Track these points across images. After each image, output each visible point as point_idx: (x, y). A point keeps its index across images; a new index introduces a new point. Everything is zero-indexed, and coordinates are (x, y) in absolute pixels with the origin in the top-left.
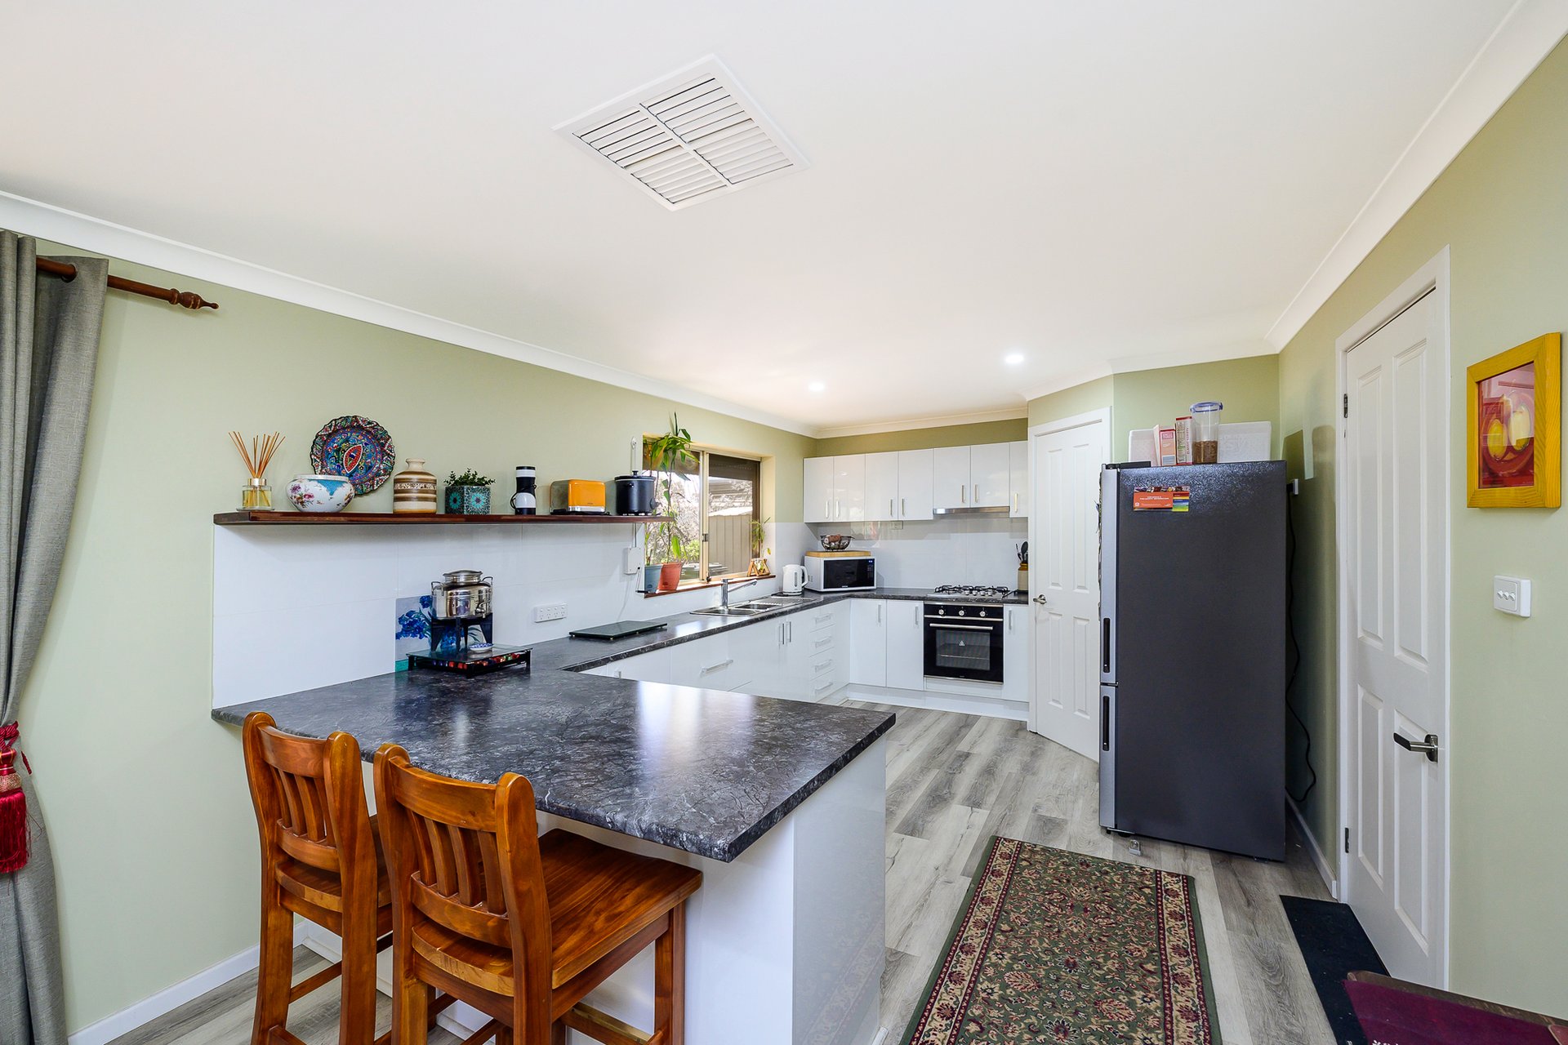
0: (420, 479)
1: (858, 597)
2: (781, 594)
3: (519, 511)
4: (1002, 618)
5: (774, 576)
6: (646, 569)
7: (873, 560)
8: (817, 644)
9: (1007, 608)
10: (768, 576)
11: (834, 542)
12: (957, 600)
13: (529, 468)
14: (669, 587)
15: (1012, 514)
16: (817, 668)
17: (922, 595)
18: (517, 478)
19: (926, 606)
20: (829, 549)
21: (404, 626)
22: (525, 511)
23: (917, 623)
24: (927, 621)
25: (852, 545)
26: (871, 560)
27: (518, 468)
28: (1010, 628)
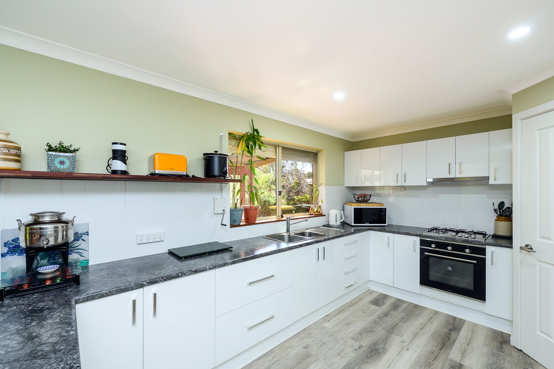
0: (5, 145)
1: (375, 230)
2: (328, 226)
3: (114, 172)
4: (485, 255)
5: (325, 215)
6: (231, 211)
7: (386, 209)
8: (346, 259)
9: (489, 249)
10: (321, 215)
11: (361, 197)
12: (446, 239)
13: (121, 144)
14: (250, 221)
15: (491, 182)
16: (346, 273)
17: (419, 233)
18: (112, 150)
19: (421, 241)
20: (358, 201)
21: (10, 248)
22: (119, 173)
23: (415, 251)
24: (422, 251)
25: (373, 199)
26: (384, 208)
27: (114, 143)
28: (492, 263)
